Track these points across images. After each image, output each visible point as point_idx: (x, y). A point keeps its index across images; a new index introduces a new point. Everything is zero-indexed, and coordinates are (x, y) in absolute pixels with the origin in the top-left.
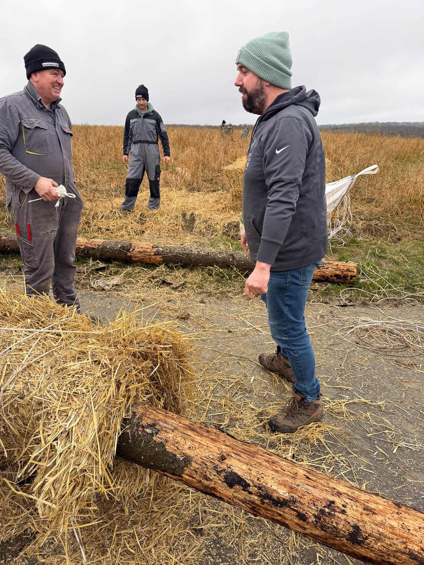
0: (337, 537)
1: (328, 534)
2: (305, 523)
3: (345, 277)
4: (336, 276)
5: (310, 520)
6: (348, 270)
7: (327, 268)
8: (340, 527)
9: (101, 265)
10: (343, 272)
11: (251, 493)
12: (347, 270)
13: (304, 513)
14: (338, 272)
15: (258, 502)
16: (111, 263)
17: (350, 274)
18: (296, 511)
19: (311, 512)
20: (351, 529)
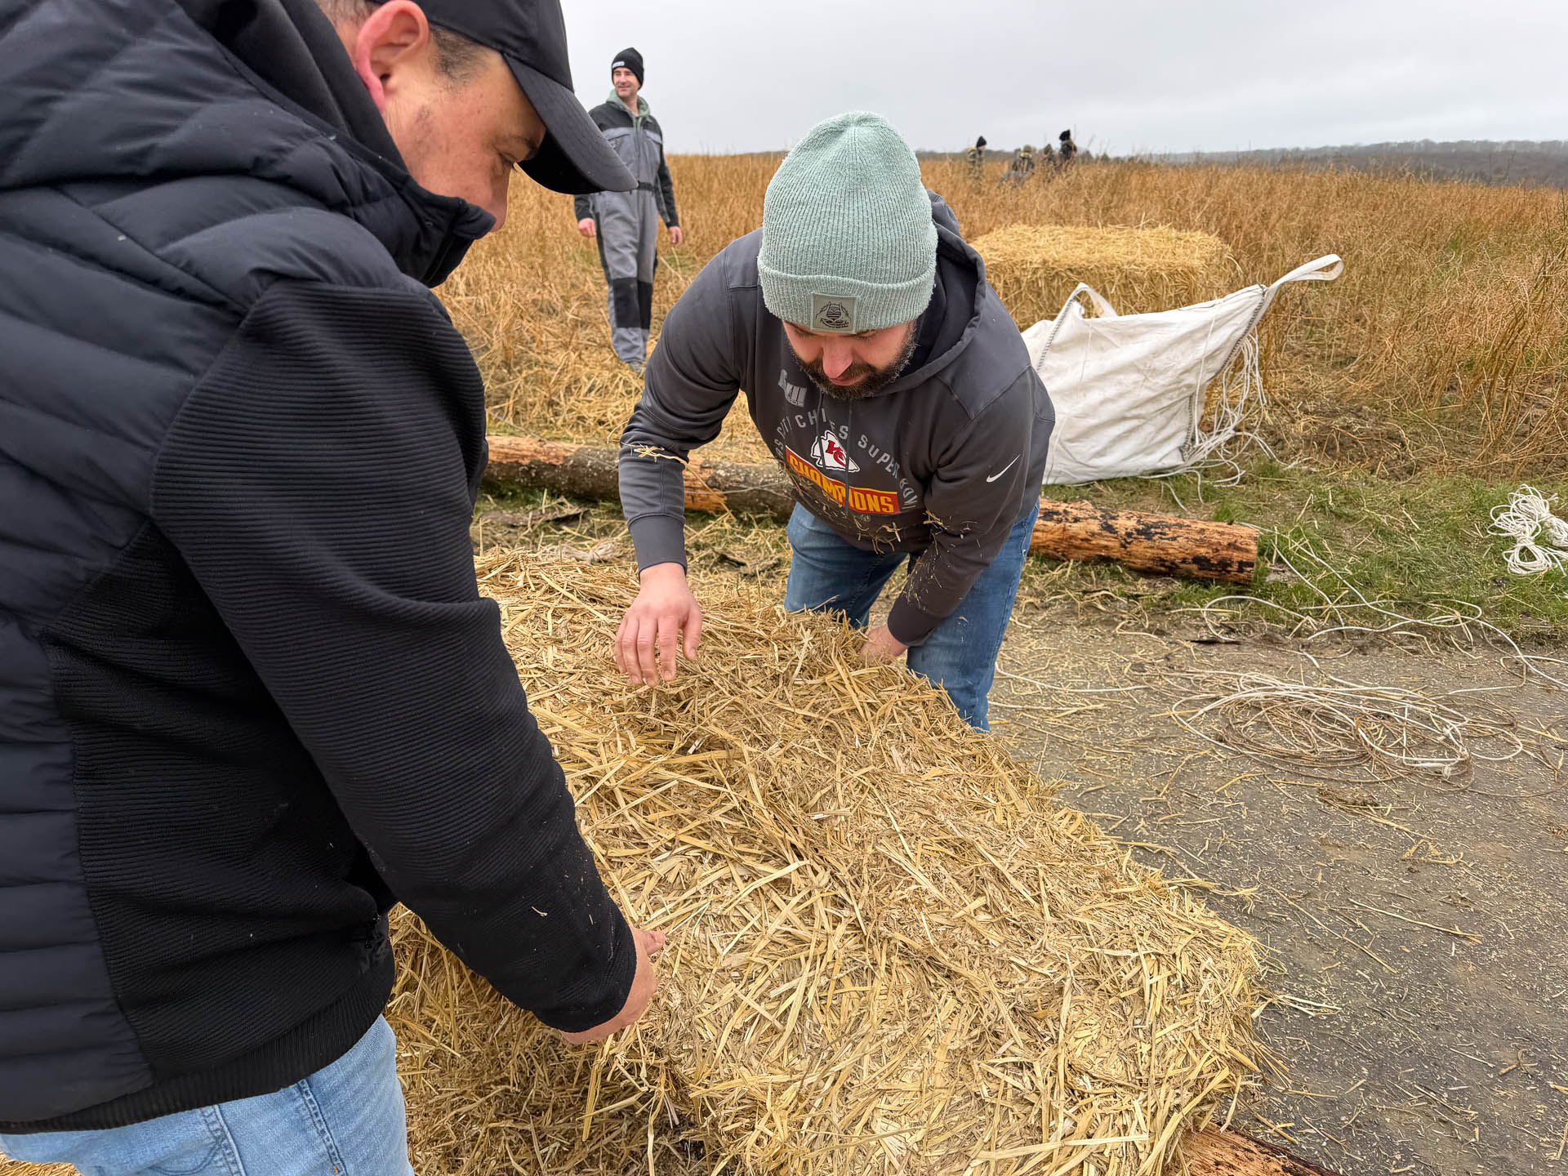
3: (1224, 564)
4: (1198, 560)
6: (1232, 546)
7: (1174, 539)
9: (570, 509)
10: (1217, 550)
12: (1229, 544)
14: (1202, 551)
16: (595, 504)
17: (1237, 556)
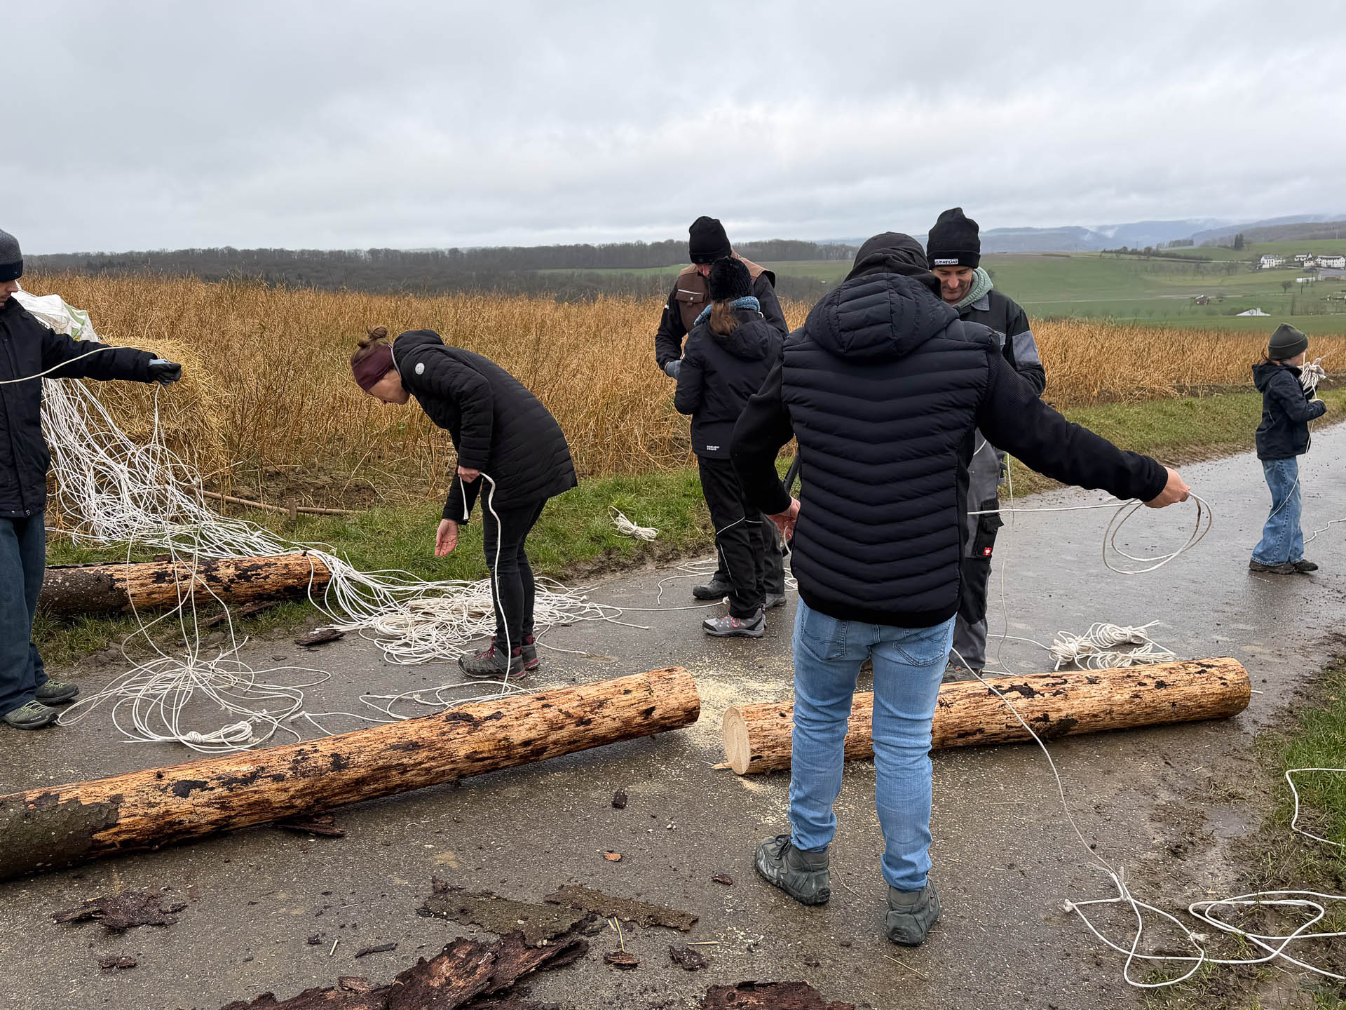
0: (321, 775)
1: (312, 779)
2: (285, 783)
4: (288, 588)
5: (288, 775)
7: (267, 577)
8: (319, 764)
10: (301, 579)
11: (212, 789)
12: (308, 572)
13: (278, 772)
14: (289, 581)
15: (226, 793)
18: (269, 776)
19: (285, 769)
20: (331, 759)
